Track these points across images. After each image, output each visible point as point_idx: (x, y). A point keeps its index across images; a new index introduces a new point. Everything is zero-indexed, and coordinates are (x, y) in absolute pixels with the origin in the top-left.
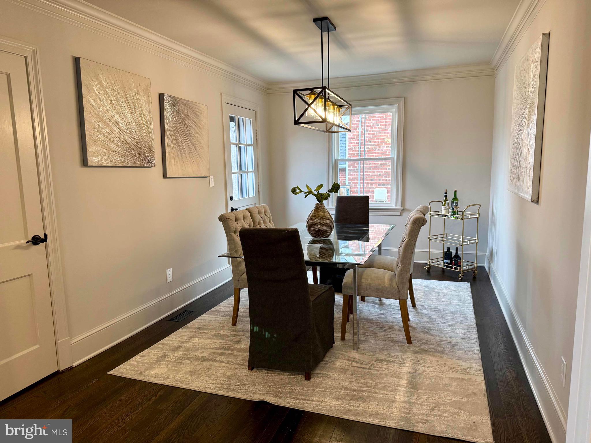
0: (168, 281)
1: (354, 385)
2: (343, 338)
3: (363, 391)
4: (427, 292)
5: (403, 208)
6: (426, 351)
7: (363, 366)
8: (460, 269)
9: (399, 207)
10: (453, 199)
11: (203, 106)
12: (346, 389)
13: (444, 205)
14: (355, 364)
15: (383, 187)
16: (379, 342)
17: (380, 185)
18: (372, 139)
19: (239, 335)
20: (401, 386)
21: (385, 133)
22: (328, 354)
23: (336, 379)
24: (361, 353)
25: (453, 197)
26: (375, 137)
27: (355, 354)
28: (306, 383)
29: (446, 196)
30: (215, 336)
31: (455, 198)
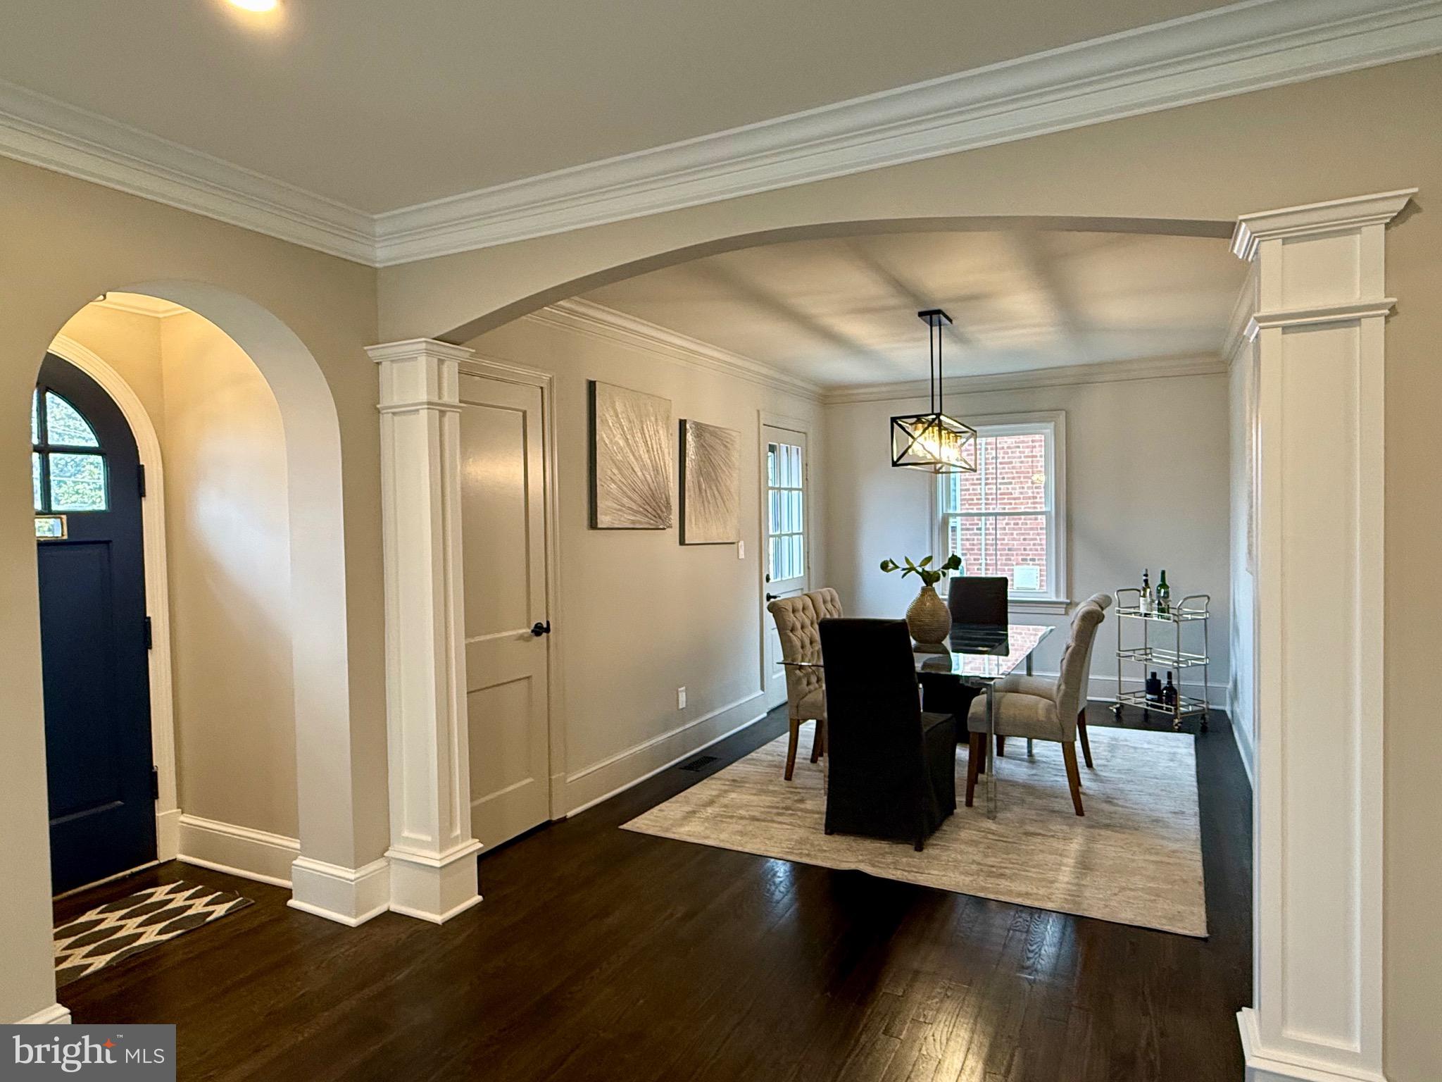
0: (681, 707)
1: (990, 861)
2: (969, 803)
3: (1006, 868)
4: (1113, 747)
5: (1068, 601)
6: (1107, 826)
7: (1005, 839)
8: (1176, 709)
9: (1063, 599)
10: (1160, 586)
11: (734, 434)
12: (979, 864)
13: (1144, 596)
14: (990, 836)
15: (1031, 563)
16: (1029, 812)
17: (1026, 560)
18: (1007, 473)
19: (799, 793)
20: (1066, 865)
21: (1032, 462)
22: (947, 822)
23: (962, 852)
24: (1000, 824)
25: (1159, 582)
26: (1013, 468)
27: (990, 825)
28: (917, 854)
29: (1146, 581)
30: (761, 792)
31: (1163, 585)
